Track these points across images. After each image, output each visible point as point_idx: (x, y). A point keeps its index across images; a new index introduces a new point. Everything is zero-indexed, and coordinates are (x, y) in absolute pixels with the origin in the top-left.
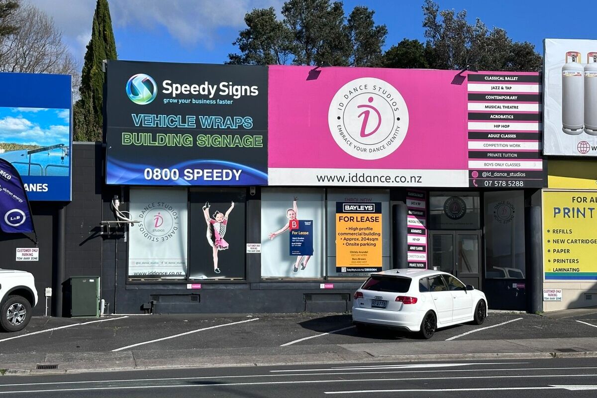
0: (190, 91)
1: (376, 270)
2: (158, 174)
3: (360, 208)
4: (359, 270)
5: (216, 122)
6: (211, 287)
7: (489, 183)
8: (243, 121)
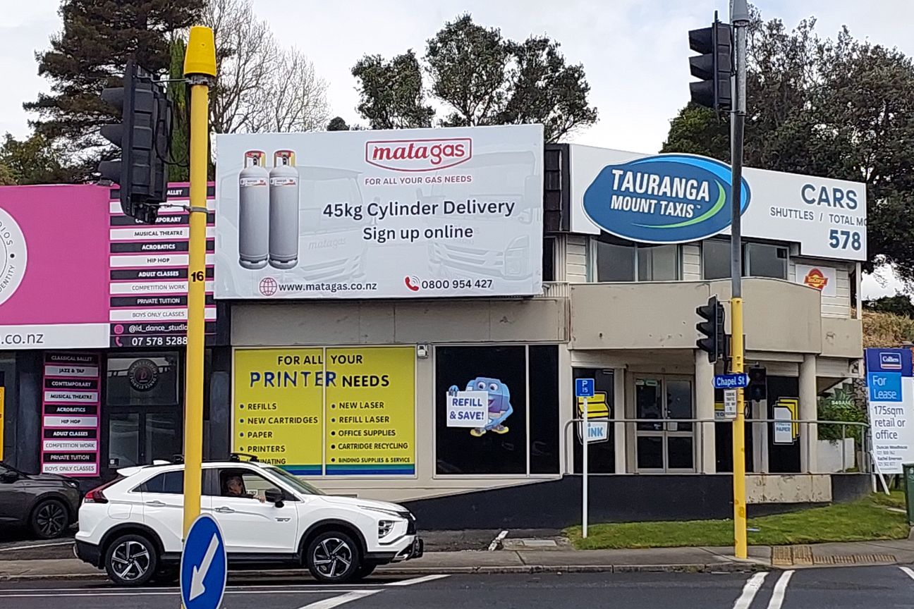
7: (139, 341)
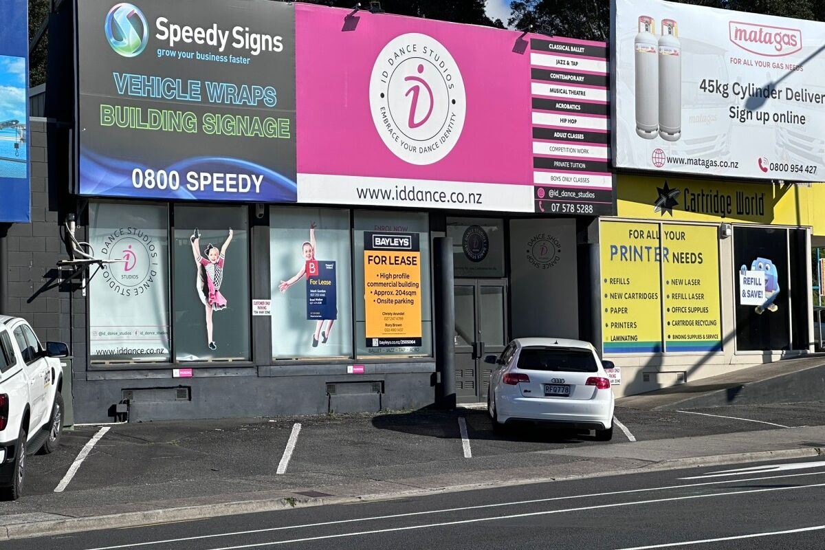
0: (193, 38)
1: (414, 342)
2: (151, 178)
3: (393, 242)
4: (394, 343)
5: (228, 94)
6: (206, 375)
7: (557, 206)
8: (264, 93)
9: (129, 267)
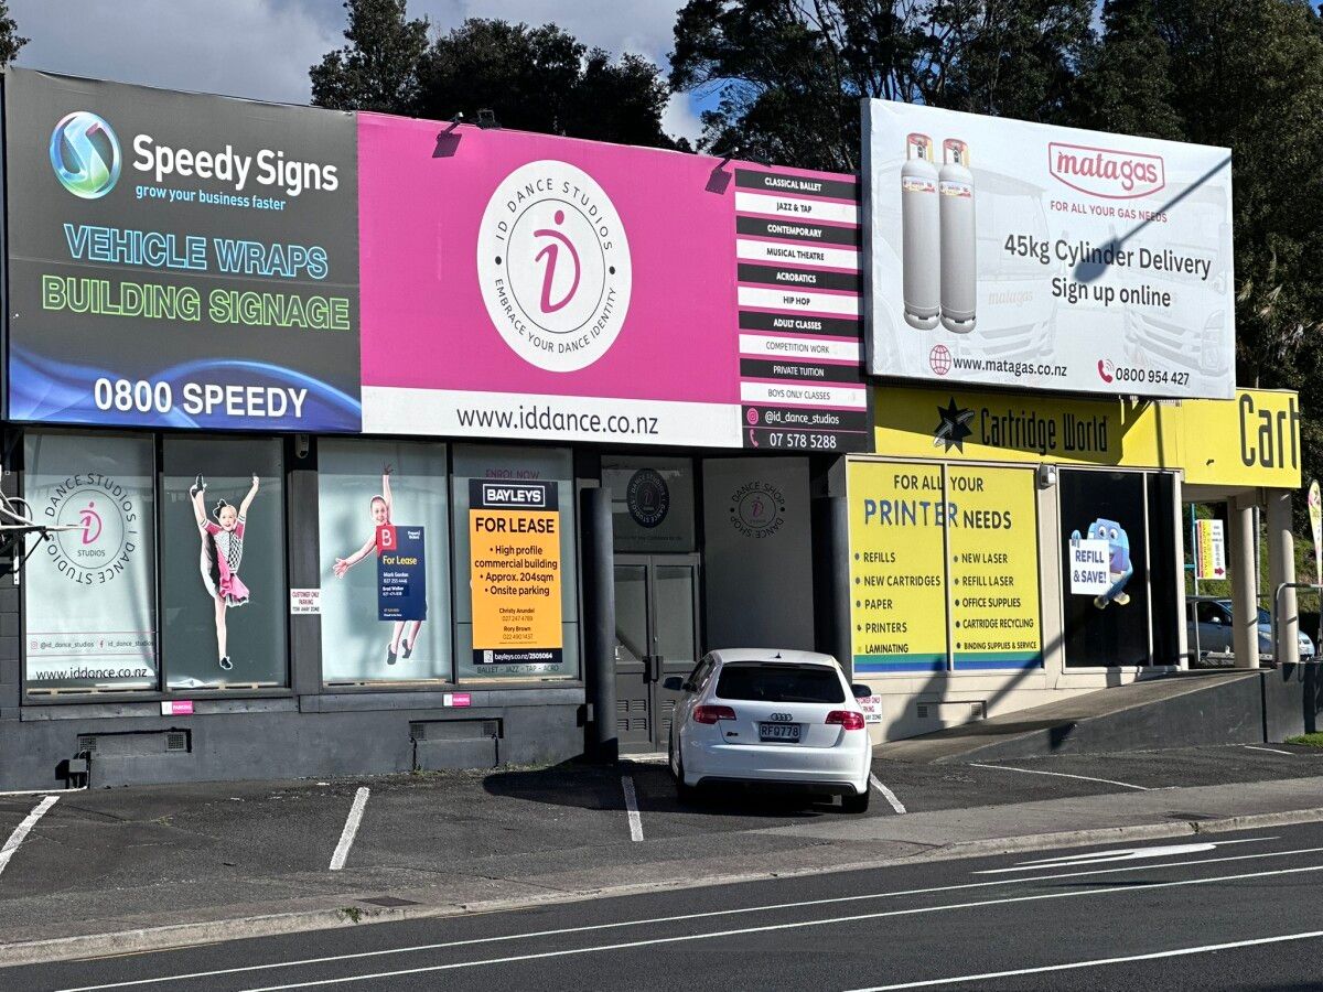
0: (193, 168)
1: (551, 656)
3: (516, 496)
4: (518, 657)
5: (250, 258)
6: (215, 710)
7: (778, 437)
8: (307, 257)
9: (89, 538)
